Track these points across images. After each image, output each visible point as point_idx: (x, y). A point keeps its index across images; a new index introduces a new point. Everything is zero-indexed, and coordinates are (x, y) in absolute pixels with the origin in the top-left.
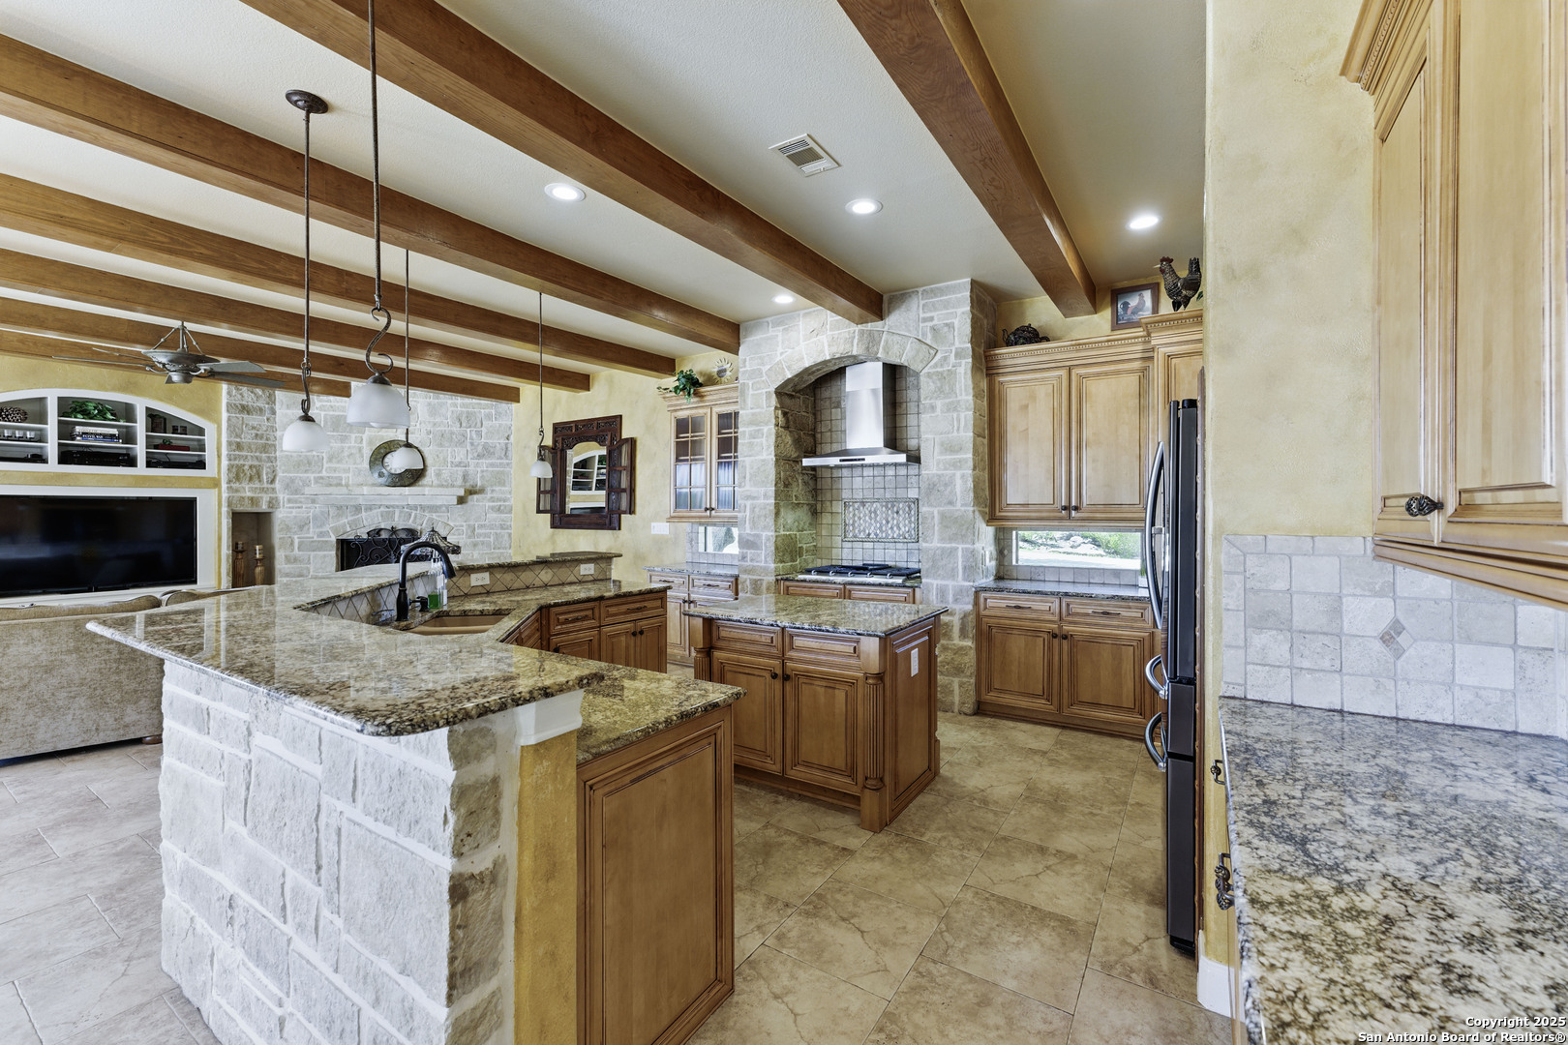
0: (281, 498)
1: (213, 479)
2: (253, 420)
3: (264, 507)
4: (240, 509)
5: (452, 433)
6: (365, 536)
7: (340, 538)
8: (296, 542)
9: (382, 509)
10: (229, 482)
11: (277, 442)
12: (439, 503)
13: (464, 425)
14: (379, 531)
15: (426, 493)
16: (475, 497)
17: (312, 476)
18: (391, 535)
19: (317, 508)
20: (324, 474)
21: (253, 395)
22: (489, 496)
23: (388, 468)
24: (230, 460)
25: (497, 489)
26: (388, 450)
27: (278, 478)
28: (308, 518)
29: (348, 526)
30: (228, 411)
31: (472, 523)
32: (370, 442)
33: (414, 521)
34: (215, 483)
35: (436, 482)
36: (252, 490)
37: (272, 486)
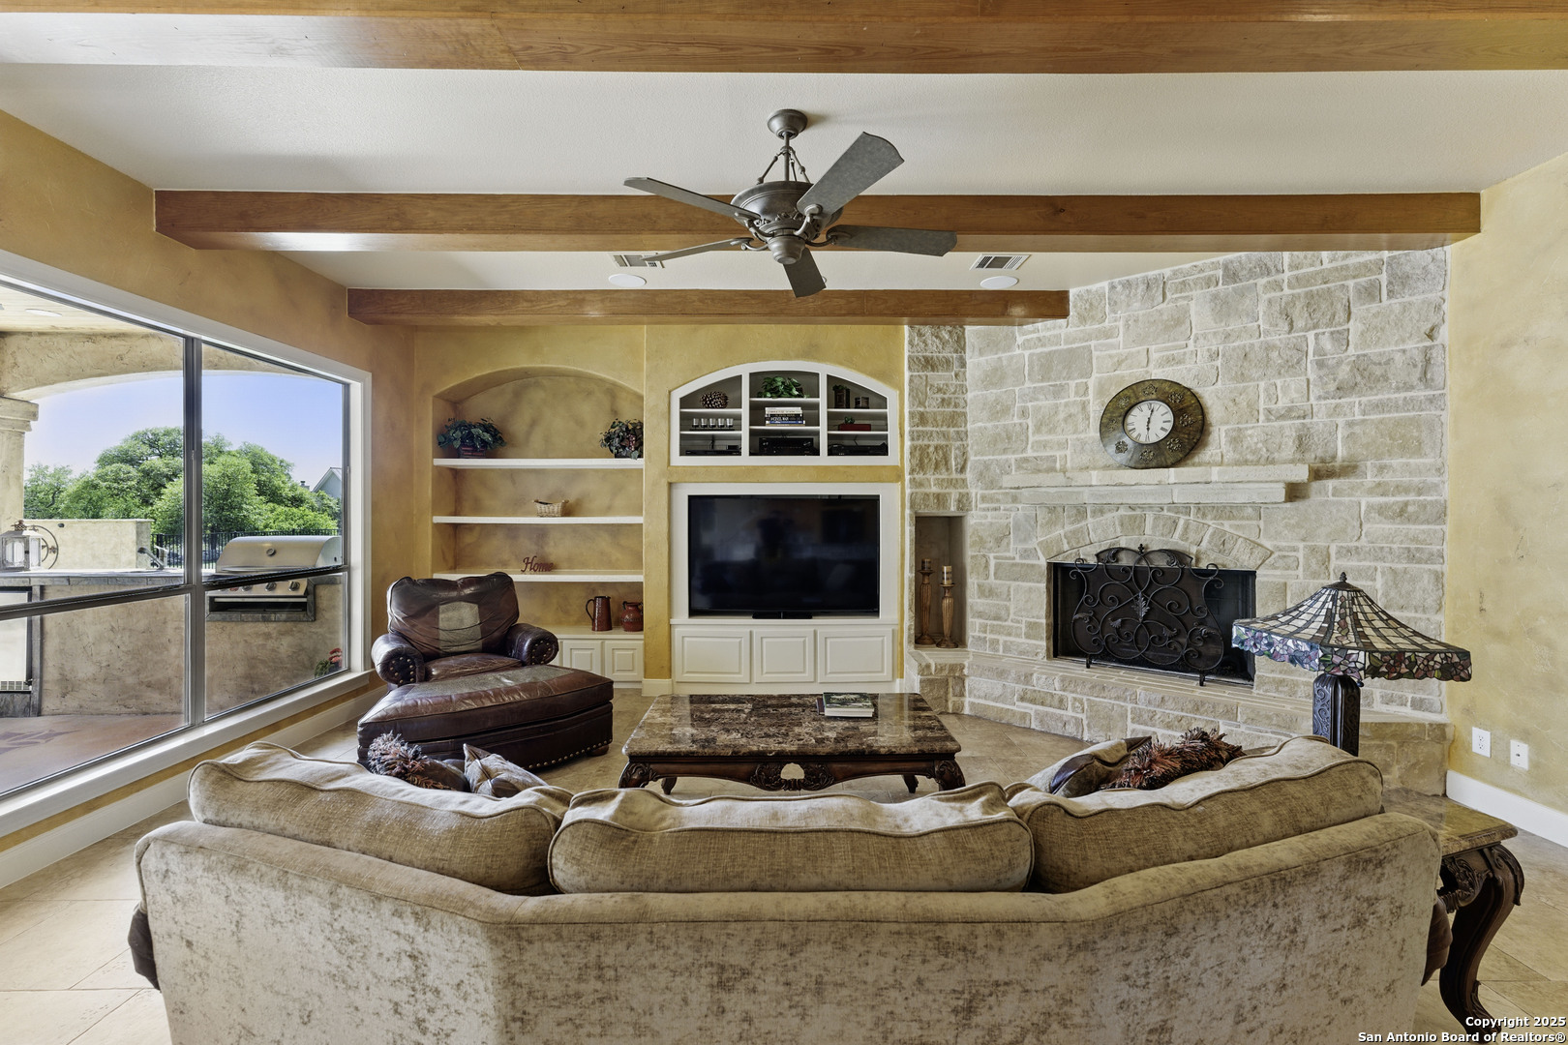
0: (973, 495)
1: (896, 467)
2: (939, 378)
3: (952, 509)
4: (925, 511)
5: (1269, 348)
6: (1092, 561)
7: (1053, 561)
8: (992, 563)
9: (1122, 512)
10: (912, 471)
11: (968, 410)
12: (1241, 499)
13: (1299, 323)
14: (1115, 552)
15: (1214, 478)
16: (1330, 484)
17: (1012, 457)
18: (1139, 561)
19: (1021, 510)
20: (1030, 453)
21: (938, 341)
22: (1370, 479)
23: (1134, 435)
24: (913, 439)
25: (1396, 462)
26: (1133, 401)
27: (969, 465)
28: (1007, 526)
29: (1065, 541)
30: (910, 368)
31: (1321, 543)
32: (1100, 392)
33: (1184, 536)
34: (896, 475)
35: (1230, 456)
36: (939, 483)
37: (962, 476)
